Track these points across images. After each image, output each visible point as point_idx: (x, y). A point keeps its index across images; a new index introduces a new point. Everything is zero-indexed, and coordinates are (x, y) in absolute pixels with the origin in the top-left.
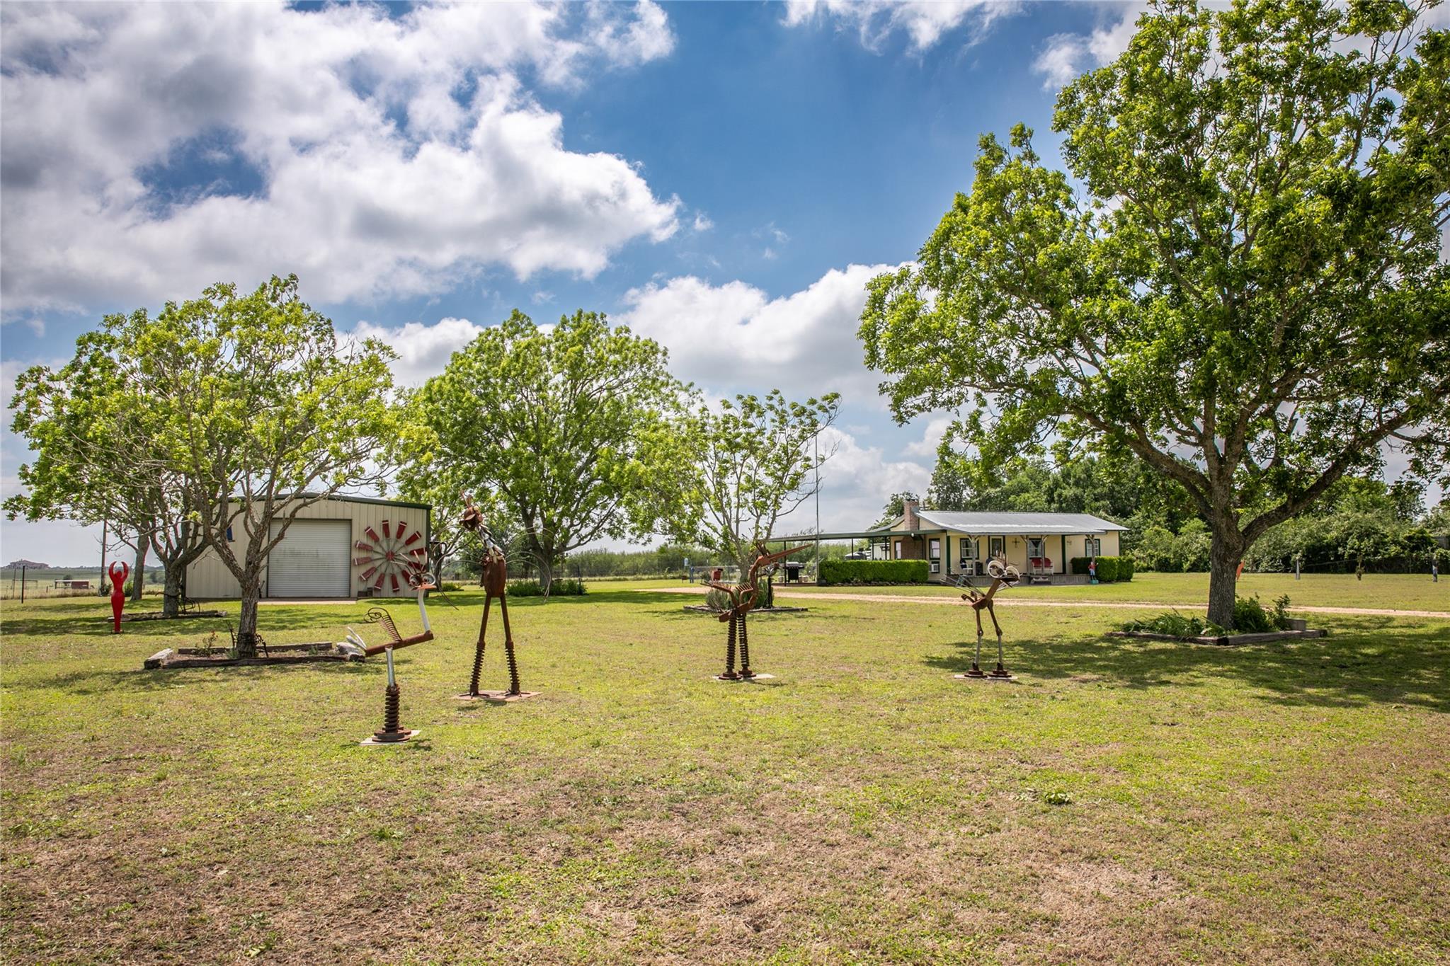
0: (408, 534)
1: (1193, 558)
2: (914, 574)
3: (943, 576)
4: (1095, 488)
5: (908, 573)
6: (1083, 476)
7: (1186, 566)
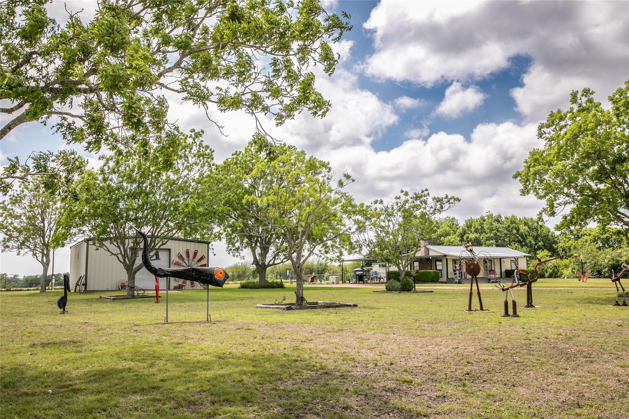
0: (198, 257)
1: (551, 271)
2: (433, 277)
3: (444, 279)
4: (486, 234)
5: (430, 277)
6: (479, 227)
7: (547, 275)
